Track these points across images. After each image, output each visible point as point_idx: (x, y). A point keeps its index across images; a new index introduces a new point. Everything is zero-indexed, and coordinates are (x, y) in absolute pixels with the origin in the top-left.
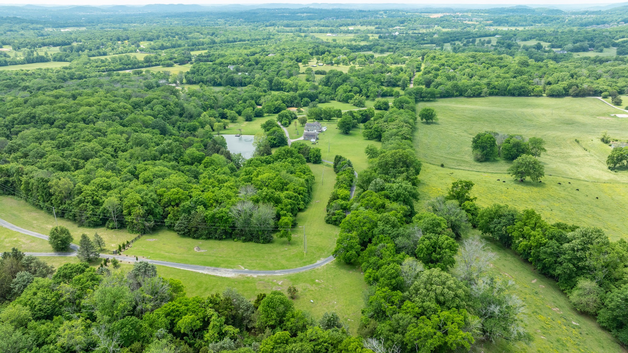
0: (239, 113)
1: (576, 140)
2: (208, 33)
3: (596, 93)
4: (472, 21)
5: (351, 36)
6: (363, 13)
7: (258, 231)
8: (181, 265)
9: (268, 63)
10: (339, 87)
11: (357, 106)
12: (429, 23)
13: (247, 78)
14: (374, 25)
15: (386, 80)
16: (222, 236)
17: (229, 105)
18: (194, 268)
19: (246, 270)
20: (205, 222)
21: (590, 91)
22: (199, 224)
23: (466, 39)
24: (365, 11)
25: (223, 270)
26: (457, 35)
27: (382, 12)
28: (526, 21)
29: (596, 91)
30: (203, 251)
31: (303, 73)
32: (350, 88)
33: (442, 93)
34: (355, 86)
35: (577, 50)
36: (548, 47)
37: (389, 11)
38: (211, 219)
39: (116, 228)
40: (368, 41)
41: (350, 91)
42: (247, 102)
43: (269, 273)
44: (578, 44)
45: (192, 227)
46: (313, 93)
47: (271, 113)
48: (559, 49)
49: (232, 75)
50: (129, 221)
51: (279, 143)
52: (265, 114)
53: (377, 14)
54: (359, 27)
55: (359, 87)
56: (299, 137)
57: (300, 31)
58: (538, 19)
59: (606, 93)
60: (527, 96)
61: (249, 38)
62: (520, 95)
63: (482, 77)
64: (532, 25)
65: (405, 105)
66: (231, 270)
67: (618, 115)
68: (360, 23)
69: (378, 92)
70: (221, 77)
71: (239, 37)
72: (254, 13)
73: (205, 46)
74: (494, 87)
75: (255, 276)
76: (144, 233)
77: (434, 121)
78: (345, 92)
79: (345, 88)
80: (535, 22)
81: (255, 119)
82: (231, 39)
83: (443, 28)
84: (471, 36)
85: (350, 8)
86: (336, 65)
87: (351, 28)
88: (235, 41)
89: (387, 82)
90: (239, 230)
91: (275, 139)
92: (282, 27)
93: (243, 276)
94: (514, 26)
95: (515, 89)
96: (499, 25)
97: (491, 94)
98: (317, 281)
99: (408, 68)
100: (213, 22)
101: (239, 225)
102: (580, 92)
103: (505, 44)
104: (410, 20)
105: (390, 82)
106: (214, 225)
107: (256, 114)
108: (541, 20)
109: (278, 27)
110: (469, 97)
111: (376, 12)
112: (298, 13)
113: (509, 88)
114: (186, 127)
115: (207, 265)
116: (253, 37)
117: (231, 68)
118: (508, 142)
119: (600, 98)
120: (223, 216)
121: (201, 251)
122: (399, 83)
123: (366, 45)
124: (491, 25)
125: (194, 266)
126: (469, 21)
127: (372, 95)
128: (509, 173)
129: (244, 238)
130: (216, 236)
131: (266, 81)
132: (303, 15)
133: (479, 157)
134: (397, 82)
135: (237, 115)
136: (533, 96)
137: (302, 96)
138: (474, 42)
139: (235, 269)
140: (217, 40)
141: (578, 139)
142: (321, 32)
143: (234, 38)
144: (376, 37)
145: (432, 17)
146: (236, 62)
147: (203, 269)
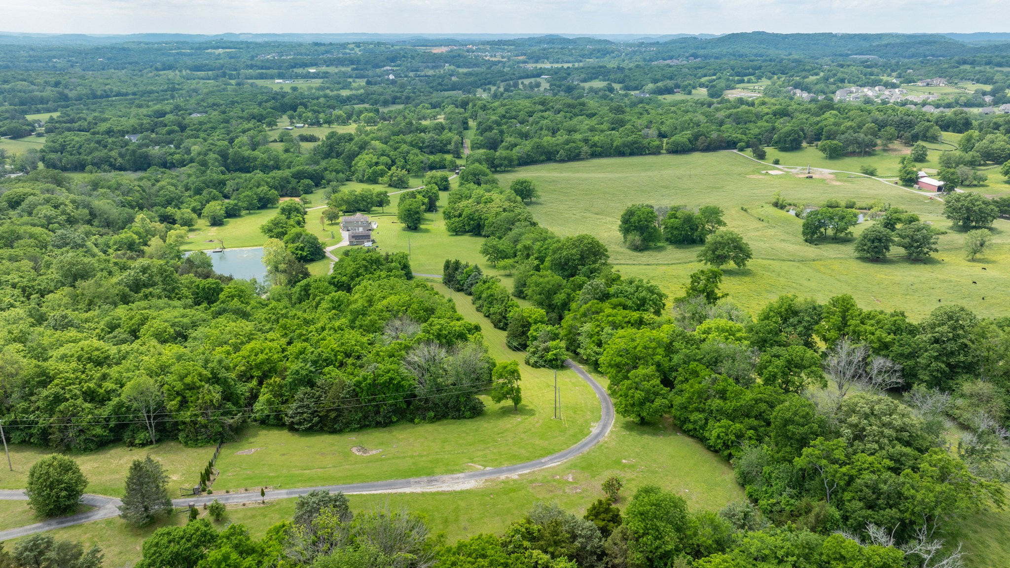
0: (198, 212)
1: (742, 209)
2: (46, 82)
3: (730, 145)
4: (495, 56)
5: (317, 83)
6: (323, 48)
7: (458, 397)
8: (358, 487)
9: (204, 127)
10: (357, 159)
11: (395, 187)
12: (436, 61)
13: (174, 153)
14: (347, 65)
15: (427, 144)
16: (390, 417)
17: (172, 200)
18: (390, 486)
19: (488, 468)
20: (357, 395)
21: (721, 141)
22: (343, 403)
23: (502, 81)
24: (324, 45)
25: (446, 478)
26: (489, 76)
27: (351, 46)
28: (571, 55)
29: (728, 142)
30: (374, 452)
31: (275, 141)
32: (375, 160)
33: (522, 157)
34: (383, 155)
35: (661, 92)
36: (621, 89)
37: (364, 43)
38: (369, 389)
39: (151, 443)
40: (351, 89)
41: (377, 164)
42: (205, 192)
43: (534, 465)
44: (660, 84)
45: (328, 411)
46: (315, 170)
47: (253, 209)
48: (637, 92)
49: (145, 150)
50: (188, 420)
51: (312, 254)
52: (243, 212)
53: (345, 48)
54: (324, 69)
55: (388, 156)
56: (338, 242)
57: (224, 75)
58: (586, 52)
59: (743, 144)
60: (641, 155)
61: (135, 89)
62: (632, 154)
63: (570, 131)
64: (581, 61)
65: (483, 178)
66: (461, 475)
67: (770, 172)
68: (325, 62)
69: (422, 162)
70: (121, 155)
71: (115, 89)
72: (123, 49)
73: (51, 105)
74: (595, 145)
75: (515, 476)
76: (222, 443)
77: (533, 199)
78: (370, 166)
79: (368, 159)
80: (583, 56)
81: (228, 222)
82: (99, 93)
83: (459, 66)
84: (507, 77)
85: (296, 40)
86: (327, 125)
87: (312, 70)
88: (108, 96)
89: (428, 146)
90: (420, 400)
91: (302, 249)
92: (188, 71)
93: (493, 481)
94: (557, 62)
95: (625, 145)
96: (537, 62)
97: (594, 155)
98: (624, 461)
99: (452, 124)
100: (43, 65)
101: (421, 391)
102: (710, 144)
103: (563, 87)
104: (404, 57)
105: (433, 147)
106: (374, 400)
107: (226, 212)
108: (591, 54)
109: (180, 71)
110: (562, 161)
111: (344, 46)
112: (207, 48)
113: (615, 144)
114: (111, 243)
115: (410, 476)
116: (142, 88)
117: (135, 139)
118: (674, 216)
119: (735, 151)
120: (391, 379)
121: (371, 453)
122: (449, 147)
123: (354, 95)
124: (525, 62)
125: (384, 482)
126: (491, 56)
127: (414, 168)
128: (701, 261)
129: (432, 414)
130: (379, 419)
131: (216, 156)
132: (218, 51)
133: (639, 243)
134: (446, 145)
135: (195, 216)
136: (650, 154)
137: (299, 176)
138: (516, 85)
139: (468, 473)
140: (72, 94)
141: (745, 207)
142: (261, 77)
143: (105, 91)
144: (362, 82)
145: (434, 51)
146: (138, 128)
147: (408, 484)
